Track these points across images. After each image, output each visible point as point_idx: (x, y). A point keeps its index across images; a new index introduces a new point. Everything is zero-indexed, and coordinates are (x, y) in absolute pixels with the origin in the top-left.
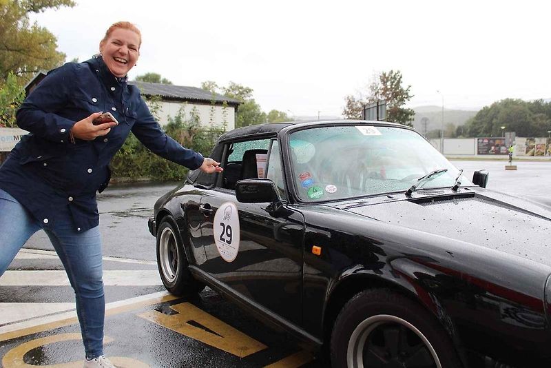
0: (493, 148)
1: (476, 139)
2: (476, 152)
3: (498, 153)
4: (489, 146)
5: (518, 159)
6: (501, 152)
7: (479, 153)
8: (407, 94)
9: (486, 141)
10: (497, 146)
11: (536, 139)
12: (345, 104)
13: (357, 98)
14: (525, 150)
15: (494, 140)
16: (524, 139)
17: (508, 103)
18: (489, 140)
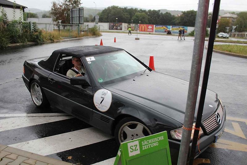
0: (115, 27)
1: (108, 23)
2: (108, 28)
3: (117, 29)
4: (113, 26)
5: (125, 32)
6: (118, 29)
7: (109, 29)
8: (79, 2)
9: (112, 24)
10: (117, 26)
11: (131, 24)
12: (52, 5)
13: (57, 2)
14: (127, 28)
15: (115, 24)
16: (127, 24)
17: (114, 8)
18: (113, 24)
